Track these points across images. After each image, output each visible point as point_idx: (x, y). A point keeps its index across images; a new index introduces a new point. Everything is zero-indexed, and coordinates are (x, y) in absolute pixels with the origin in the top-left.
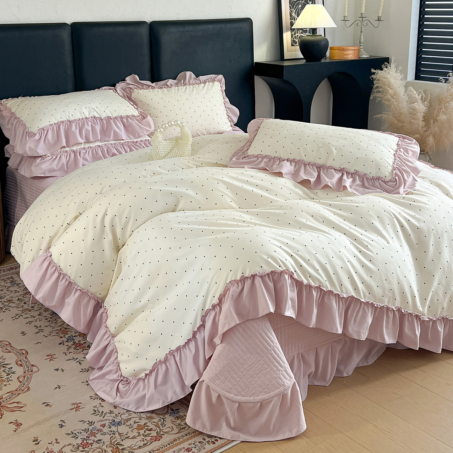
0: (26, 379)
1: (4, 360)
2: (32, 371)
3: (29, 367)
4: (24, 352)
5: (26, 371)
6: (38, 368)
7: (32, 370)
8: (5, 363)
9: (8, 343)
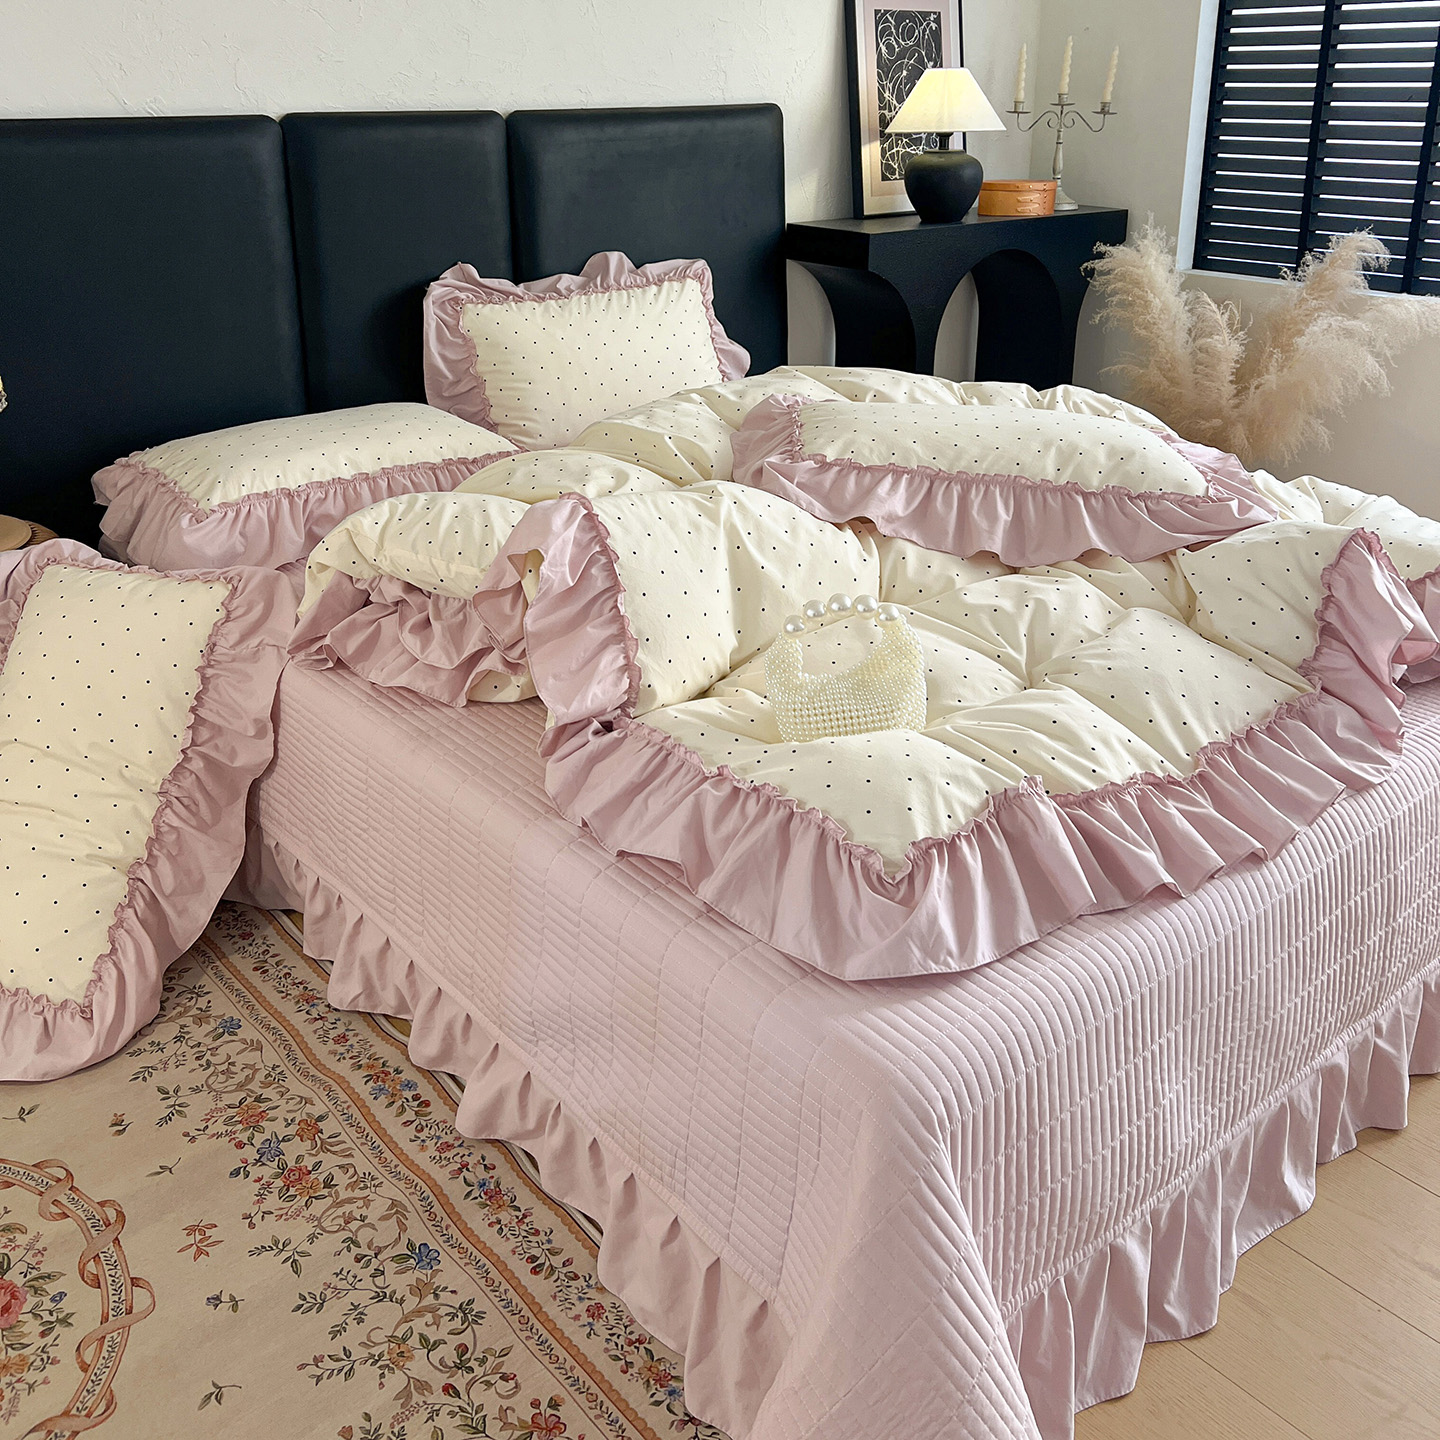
0: (105, 1354)
1: (39, 1257)
2: (129, 1312)
3: (123, 1293)
4: (112, 1214)
5: (111, 1313)
6: (153, 1296)
7: (131, 1307)
8: (45, 1269)
9: (62, 1174)
